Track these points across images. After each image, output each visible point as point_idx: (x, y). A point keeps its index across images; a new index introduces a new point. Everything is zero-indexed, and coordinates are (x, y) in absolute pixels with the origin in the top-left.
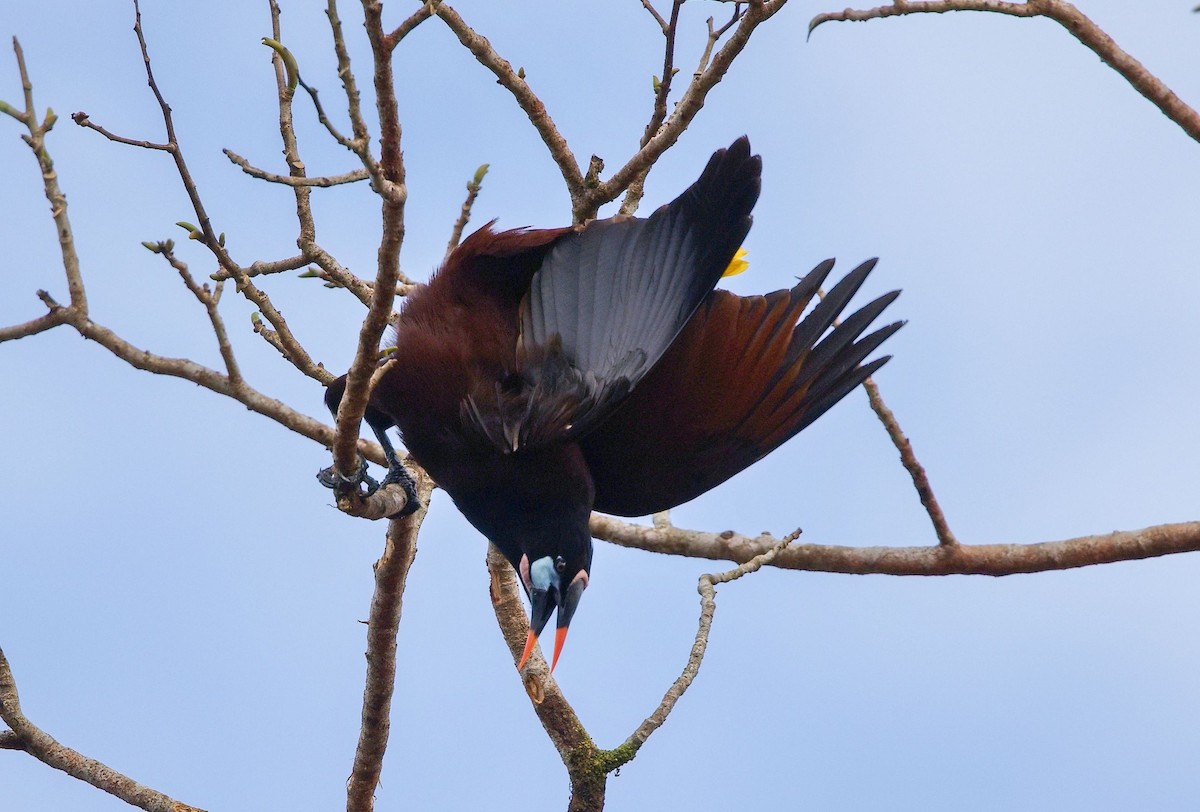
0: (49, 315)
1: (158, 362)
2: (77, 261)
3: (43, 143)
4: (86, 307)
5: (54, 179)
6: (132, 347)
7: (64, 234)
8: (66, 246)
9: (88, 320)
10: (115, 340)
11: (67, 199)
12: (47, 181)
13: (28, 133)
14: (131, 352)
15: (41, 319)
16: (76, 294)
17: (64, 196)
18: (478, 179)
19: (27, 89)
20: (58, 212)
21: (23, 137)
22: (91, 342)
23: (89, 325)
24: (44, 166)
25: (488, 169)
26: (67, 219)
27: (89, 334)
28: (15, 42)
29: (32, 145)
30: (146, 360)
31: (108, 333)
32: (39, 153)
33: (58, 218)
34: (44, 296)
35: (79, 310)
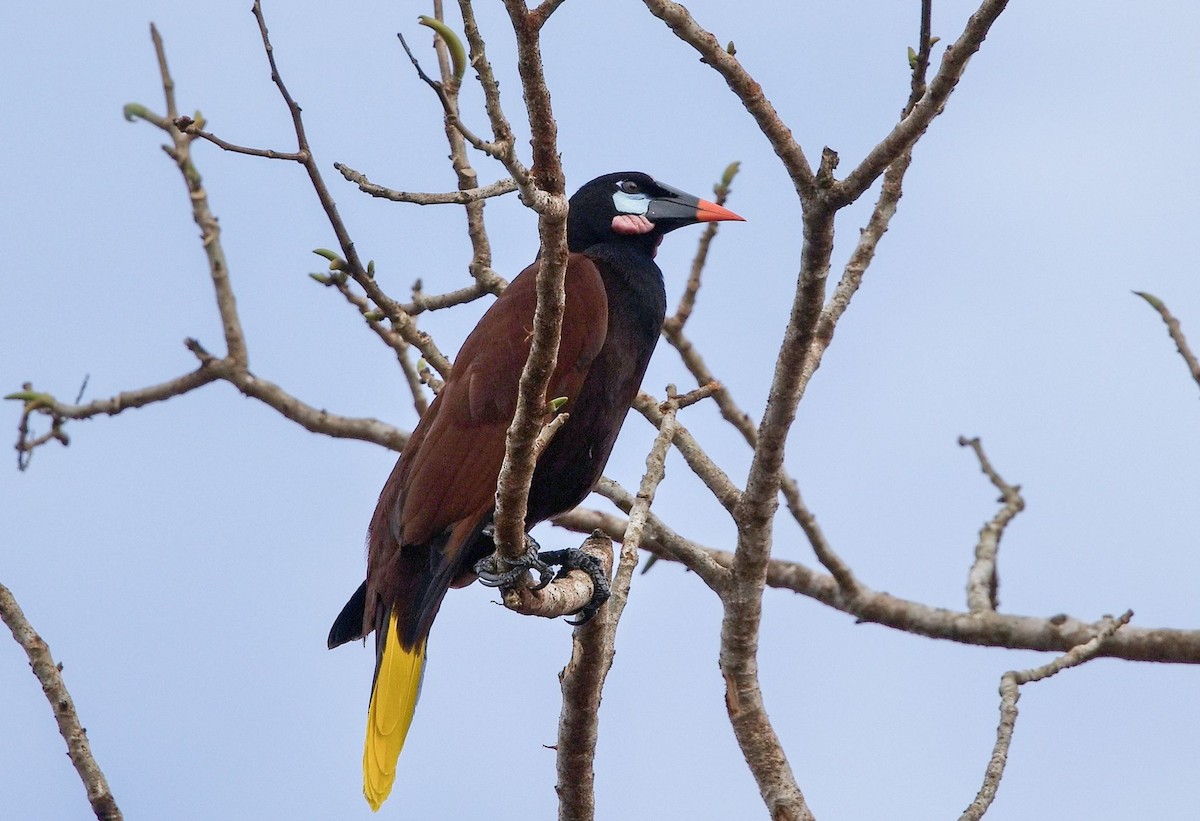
0: (201, 369)
1: (337, 423)
2: (233, 299)
3: (188, 154)
4: (245, 358)
5: (204, 200)
6: (305, 406)
7: (217, 267)
8: (220, 281)
9: (249, 374)
10: (283, 397)
11: (221, 224)
12: (195, 202)
13: (170, 143)
14: (303, 412)
15: (191, 375)
16: (233, 341)
17: (216, 220)
18: (727, 180)
19: (168, 88)
20: (209, 239)
21: (165, 148)
22: (253, 401)
23: (249, 380)
24: (190, 182)
25: (740, 167)
26: (220, 247)
27: (250, 391)
28: (153, 30)
29: (175, 157)
30: (322, 421)
31: (274, 389)
32: (184, 166)
33: (209, 248)
34: (193, 345)
35: (237, 363)
